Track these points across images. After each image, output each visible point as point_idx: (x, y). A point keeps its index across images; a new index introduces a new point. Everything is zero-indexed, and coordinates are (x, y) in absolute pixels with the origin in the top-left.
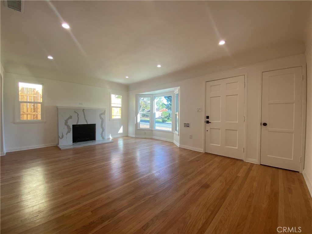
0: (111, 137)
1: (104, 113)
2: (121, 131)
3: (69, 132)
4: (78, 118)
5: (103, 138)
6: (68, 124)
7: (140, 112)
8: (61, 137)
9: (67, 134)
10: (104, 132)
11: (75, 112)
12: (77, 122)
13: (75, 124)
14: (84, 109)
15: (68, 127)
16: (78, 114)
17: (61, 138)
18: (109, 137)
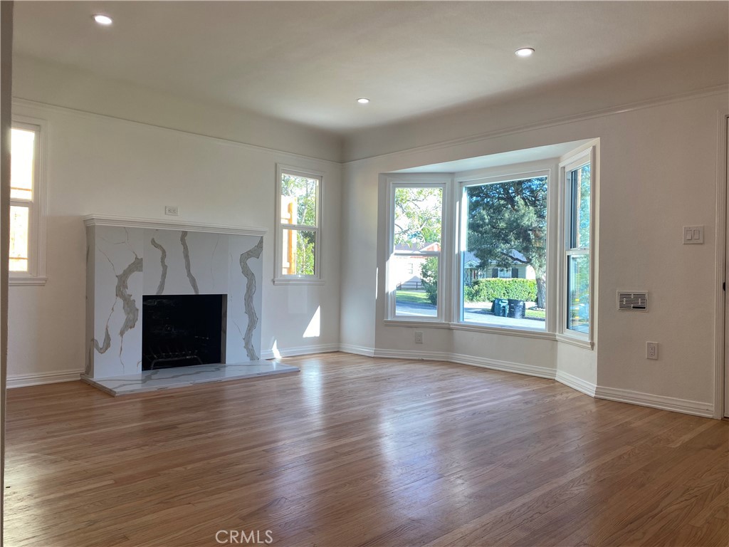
0: (277, 354)
1: (257, 251)
2: (314, 329)
3: (129, 325)
4: (165, 267)
5: (252, 356)
6: (128, 292)
7: (395, 251)
8: (101, 345)
9: (122, 333)
10: (254, 332)
11: (153, 242)
12: (158, 284)
13: (154, 293)
14: (185, 233)
15: (128, 302)
16: (164, 252)
17: (103, 351)
18: (272, 354)
